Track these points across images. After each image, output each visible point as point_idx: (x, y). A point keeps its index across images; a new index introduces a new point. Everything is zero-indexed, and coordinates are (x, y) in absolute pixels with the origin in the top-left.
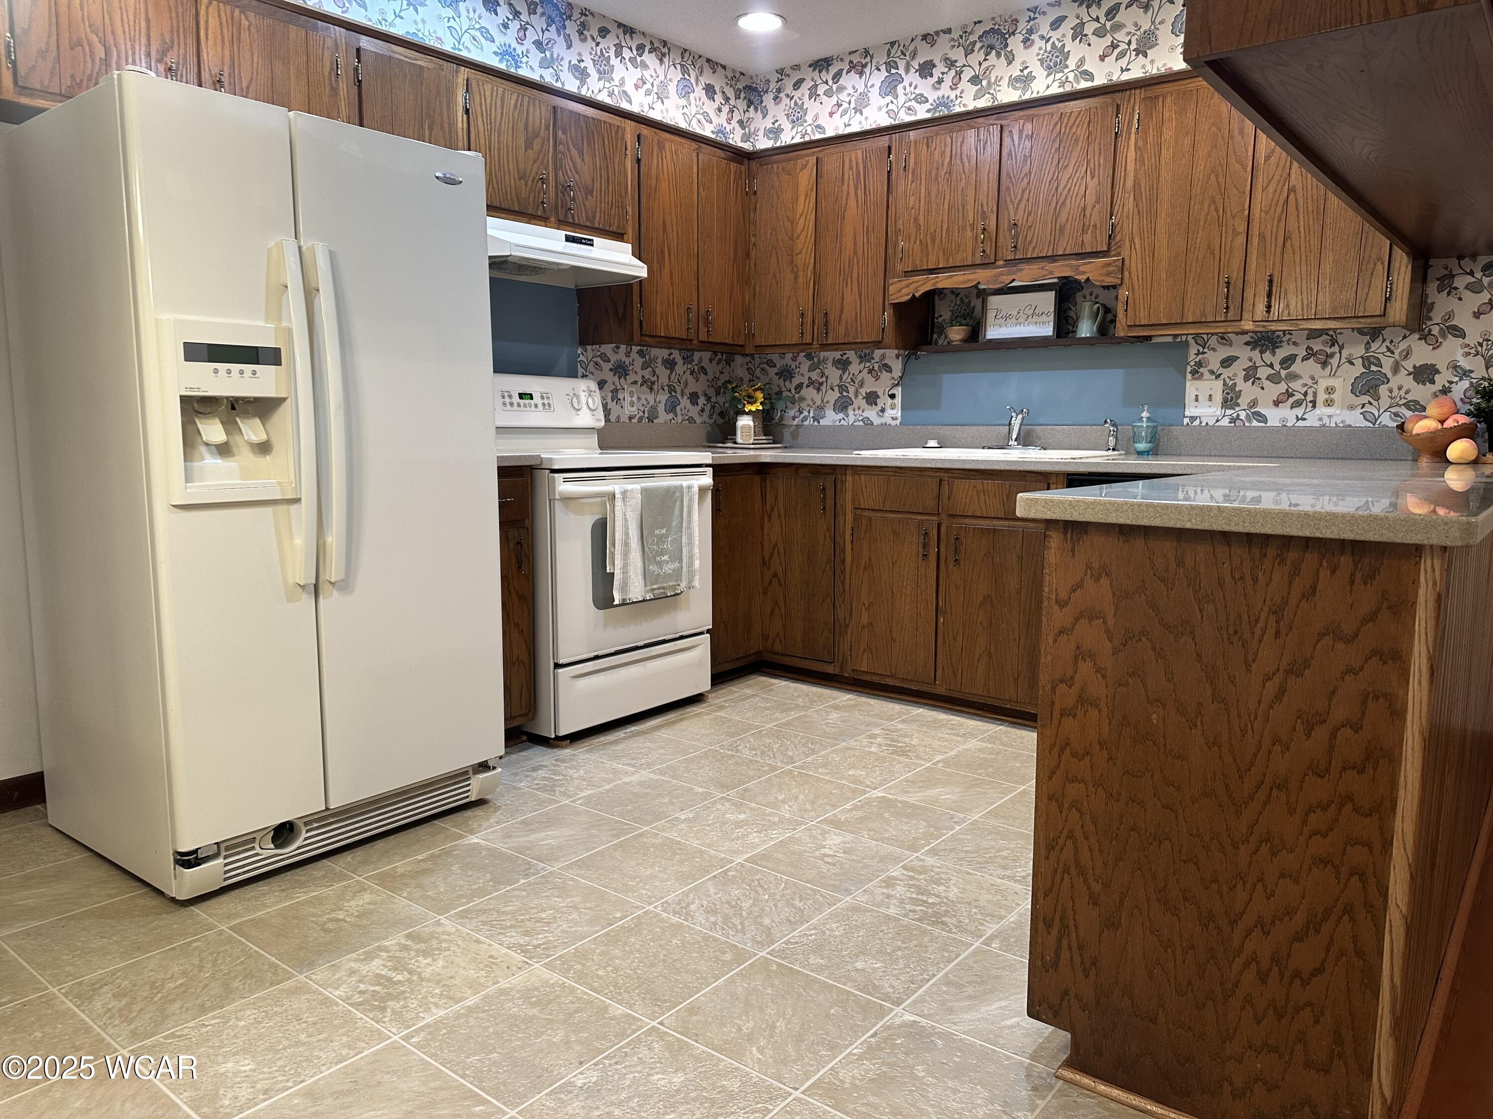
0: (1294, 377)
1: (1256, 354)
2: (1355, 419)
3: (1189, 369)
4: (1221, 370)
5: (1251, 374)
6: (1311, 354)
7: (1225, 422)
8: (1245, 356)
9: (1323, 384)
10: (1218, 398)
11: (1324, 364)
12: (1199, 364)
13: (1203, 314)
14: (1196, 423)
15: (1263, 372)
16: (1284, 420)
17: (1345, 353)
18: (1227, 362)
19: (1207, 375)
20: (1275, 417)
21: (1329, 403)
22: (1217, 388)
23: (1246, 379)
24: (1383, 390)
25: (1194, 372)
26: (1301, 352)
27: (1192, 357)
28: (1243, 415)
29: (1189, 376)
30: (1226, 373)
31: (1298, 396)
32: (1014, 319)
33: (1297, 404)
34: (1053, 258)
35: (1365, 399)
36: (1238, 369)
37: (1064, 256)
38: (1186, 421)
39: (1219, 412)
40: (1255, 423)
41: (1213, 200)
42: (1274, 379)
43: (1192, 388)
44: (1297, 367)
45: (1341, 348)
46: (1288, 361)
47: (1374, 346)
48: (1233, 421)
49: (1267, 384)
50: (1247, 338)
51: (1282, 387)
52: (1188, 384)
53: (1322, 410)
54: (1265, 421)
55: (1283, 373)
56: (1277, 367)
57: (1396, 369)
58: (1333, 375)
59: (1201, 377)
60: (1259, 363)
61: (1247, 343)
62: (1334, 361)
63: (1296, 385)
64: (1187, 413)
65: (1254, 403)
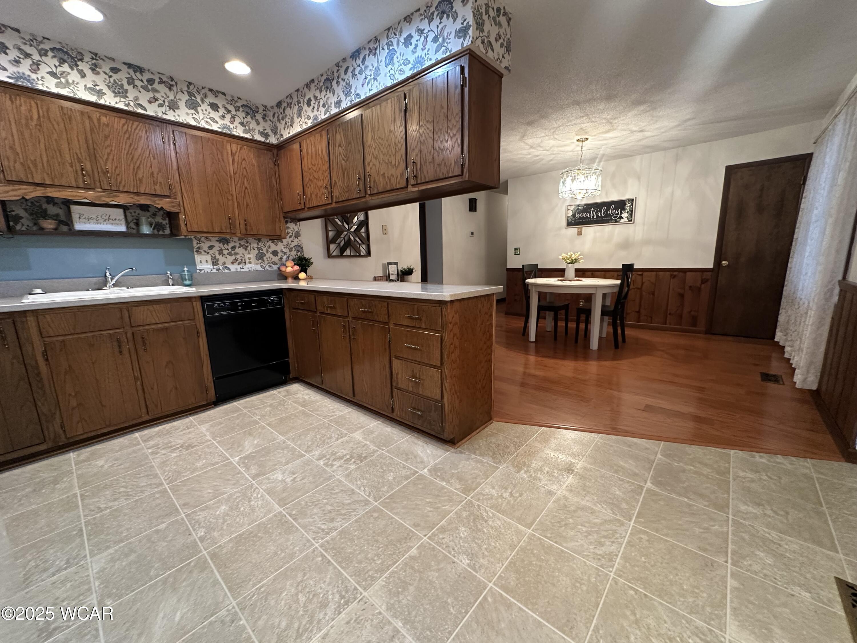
0: (236, 254)
1: (221, 245)
2: (259, 268)
3: (195, 250)
4: (209, 251)
5: (221, 252)
6: (241, 246)
7: (214, 271)
8: (218, 246)
9: (247, 256)
10: (210, 261)
11: (246, 249)
12: (199, 248)
13: (222, 229)
14: (203, 272)
15: (226, 252)
16: (236, 269)
17: (252, 246)
18: (211, 247)
19: (203, 252)
20: (234, 268)
21: (250, 263)
22: (209, 258)
23: (219, 254)
24: (265, 258)
25: (197, 251)
26: (238, 245)
27: (195, 245)
28: (221, 268)
29: (195, 253)
30: (211, 252)
31: (240, 261)
32: (95, 220)
33: (239, 263)
34: (137, 194)
35: (260, 261)
36: (215, 250)
37: (144, 194)
38: (198, 271)
39: (212, 267)
40: (226, 271)
41: (216, 185)
42: (230, 254)
43: (198, 258)
44: (237, 250)
45: (250, 244)
46: (234, 248)
47: (260, 244)
48: (218, 270)
49: (228, 256)
50: (217, 239)
51: (233, 257)
52: (196, 256)
53: (248, 265)
54: (230, 270)
55: (233, 252)
56: (230, 250)
57: (267, 251)
58: (249, 253)
59: (201, 253)
60: (223, 248)
61: (217, 241)
62: (249, 248)
63: (238, 257)
64: (198, 268)
65: (224, 263)
